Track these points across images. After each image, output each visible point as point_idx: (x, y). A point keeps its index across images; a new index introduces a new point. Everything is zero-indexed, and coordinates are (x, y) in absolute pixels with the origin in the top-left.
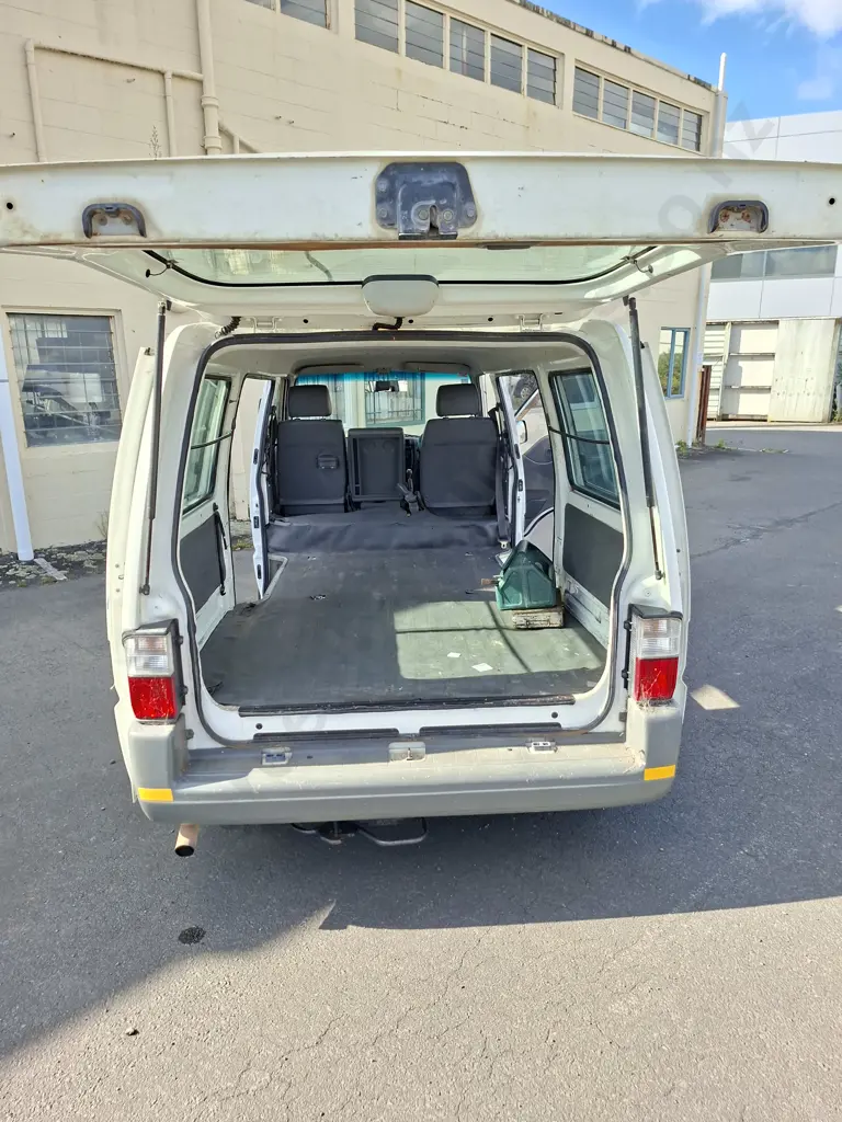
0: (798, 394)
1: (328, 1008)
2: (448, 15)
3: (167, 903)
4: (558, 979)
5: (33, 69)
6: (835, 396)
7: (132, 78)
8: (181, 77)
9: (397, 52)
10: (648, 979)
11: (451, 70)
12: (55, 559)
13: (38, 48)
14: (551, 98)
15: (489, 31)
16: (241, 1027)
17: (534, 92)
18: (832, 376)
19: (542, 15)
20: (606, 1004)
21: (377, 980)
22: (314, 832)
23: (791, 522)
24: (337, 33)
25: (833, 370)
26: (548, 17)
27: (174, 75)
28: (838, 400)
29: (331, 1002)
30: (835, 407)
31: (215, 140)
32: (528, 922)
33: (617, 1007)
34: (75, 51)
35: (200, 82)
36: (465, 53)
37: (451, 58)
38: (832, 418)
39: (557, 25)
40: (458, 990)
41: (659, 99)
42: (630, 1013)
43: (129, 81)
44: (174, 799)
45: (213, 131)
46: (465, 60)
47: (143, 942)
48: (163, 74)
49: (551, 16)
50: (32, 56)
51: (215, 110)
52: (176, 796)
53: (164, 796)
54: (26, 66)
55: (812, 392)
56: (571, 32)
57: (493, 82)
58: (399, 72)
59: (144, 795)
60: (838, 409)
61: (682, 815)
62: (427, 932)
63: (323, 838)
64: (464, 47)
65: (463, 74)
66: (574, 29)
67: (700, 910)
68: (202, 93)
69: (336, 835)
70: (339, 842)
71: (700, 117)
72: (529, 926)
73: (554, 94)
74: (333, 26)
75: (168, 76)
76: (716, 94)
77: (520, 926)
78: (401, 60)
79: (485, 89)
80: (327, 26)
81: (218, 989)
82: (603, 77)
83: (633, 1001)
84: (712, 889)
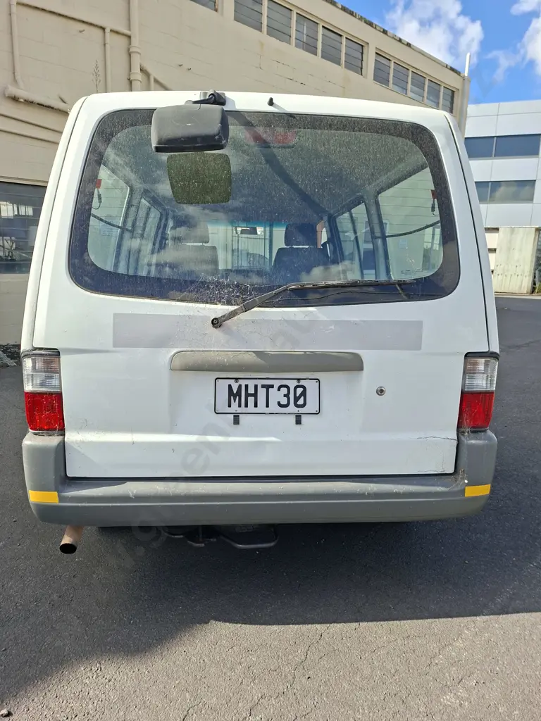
0: (511, 275)
1: (188, 695)
2: (295, 11)
3: (55, 597)
4: (393, 671)
5: (14, 17)
6: (535, 277)
7: (82, 29)
8: (117, 33)
9: (261, 31)
10: (471, 673)
11: (296, 46)
12: (10, 352)
13: (18, 4)
14: (360, 70)
15: (321, 24)
16: (106, 712)
17: (349, 66)
18: (533, 264)
19: (355, 17)
20: (438, 696)
21: (232, 669)
22: (182, 536)
23: (519, 347)
24: (222, 14)
25: (534, 260)
26: (359, 19)
27: (111, 31)
28: (537, 279)
29: (190, 689)
30: (535, 284)
31: (137, 75)
32: (362, 621)
33: (449, 698)
34: (45, 8)
35: (129, 37)
36: (305, 36)
37: (296, 39)
38: (533, 291)
39: (365, 24)
40: (304, 680)
41: (428, 78)
42: (461, 705)
43: (81, 32)
44: (60, 501)
45: (136, 69)
46: (305, 41)
47: (29, 630)
48: (103, 29)
49: (361, 18)
50: (14, 9)
51: (139, 55)
52: (61, 499)
53: (51, 498)
54: (10, 14)
55: (520, 274)
56: (374, 30)
57: (322, 57)
58: (262, 44)
59: (34, 497)
60: (537, 286)
61: (478, 535)
62: (275, 628)
63: (189, 542)
64: (305, 32)
65: (303, 49)
66: (375, 28)
67: (507, 613)
68: (130, 44)
69: (201, 540)
70: (203, 545)
71: (453, 92)
72: (363, 624)
73: (362, 68)
74: (219, 10)
75: (108, 30)
76: (464, 78)
77: (355, 625)
78: (263, 36)
79: (317, 60)
80: (216, 10)
81: (89, 674)
82: (393, 61)
83: (462, 693)
84: (514, 594)
